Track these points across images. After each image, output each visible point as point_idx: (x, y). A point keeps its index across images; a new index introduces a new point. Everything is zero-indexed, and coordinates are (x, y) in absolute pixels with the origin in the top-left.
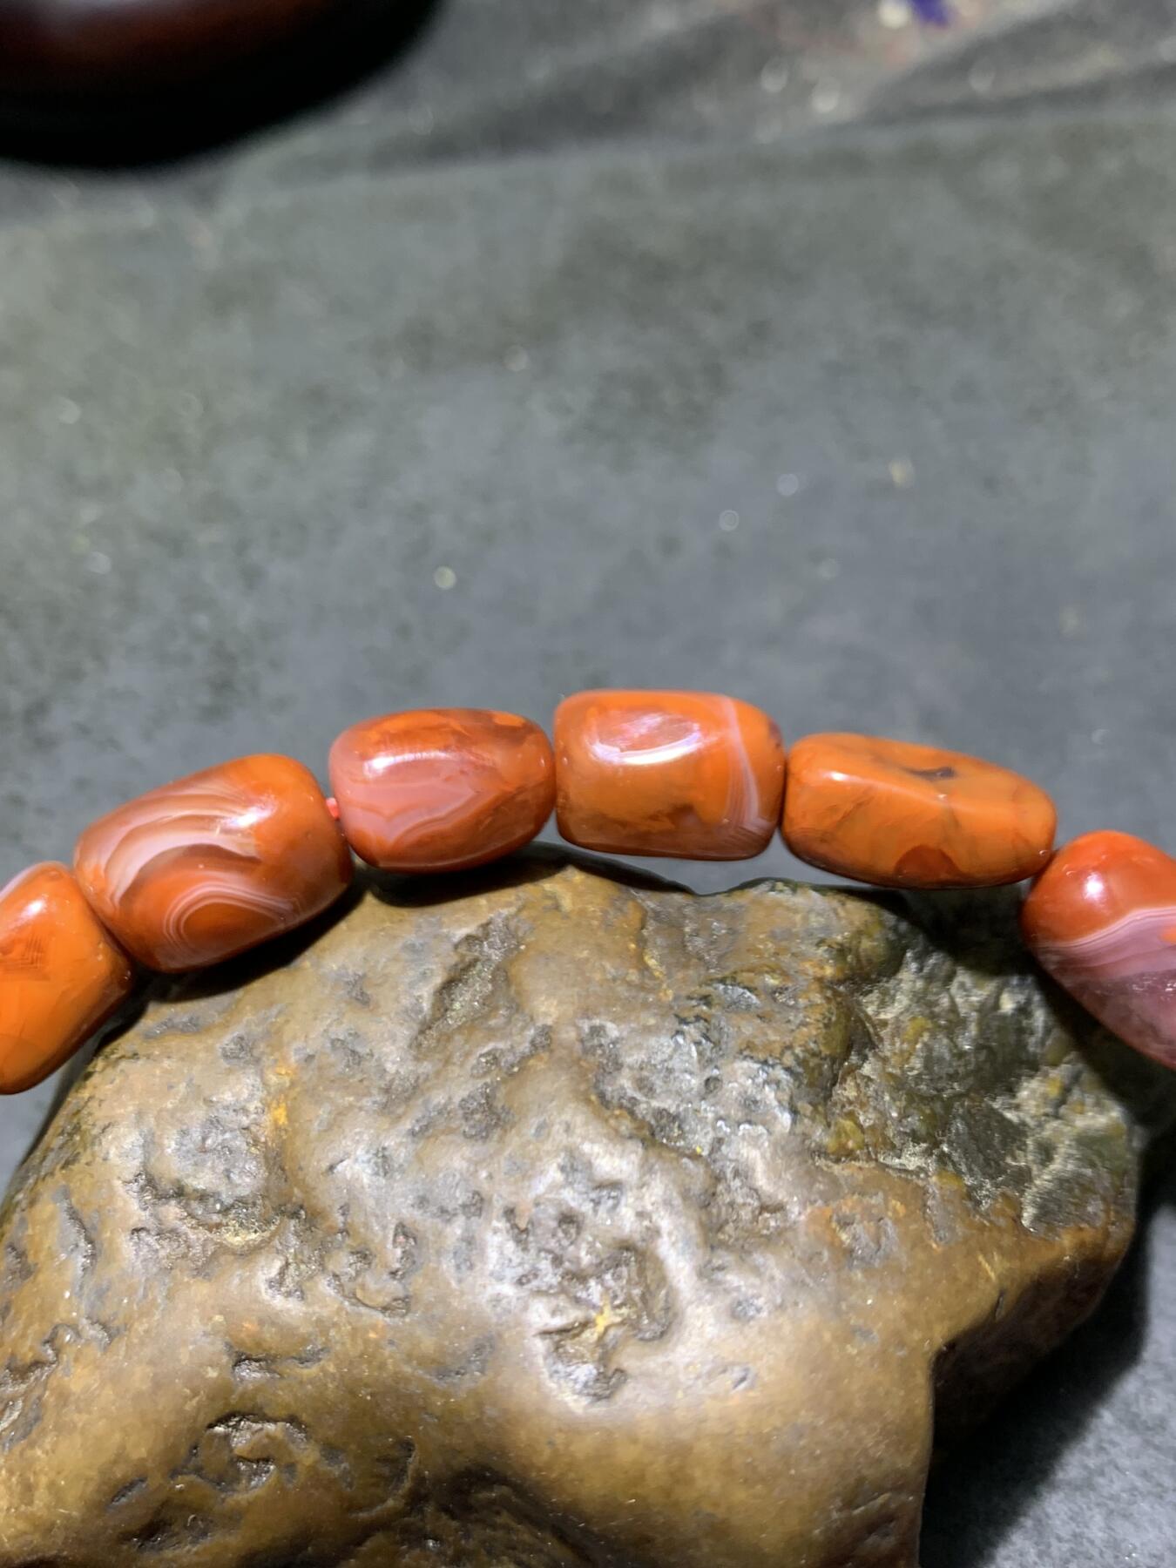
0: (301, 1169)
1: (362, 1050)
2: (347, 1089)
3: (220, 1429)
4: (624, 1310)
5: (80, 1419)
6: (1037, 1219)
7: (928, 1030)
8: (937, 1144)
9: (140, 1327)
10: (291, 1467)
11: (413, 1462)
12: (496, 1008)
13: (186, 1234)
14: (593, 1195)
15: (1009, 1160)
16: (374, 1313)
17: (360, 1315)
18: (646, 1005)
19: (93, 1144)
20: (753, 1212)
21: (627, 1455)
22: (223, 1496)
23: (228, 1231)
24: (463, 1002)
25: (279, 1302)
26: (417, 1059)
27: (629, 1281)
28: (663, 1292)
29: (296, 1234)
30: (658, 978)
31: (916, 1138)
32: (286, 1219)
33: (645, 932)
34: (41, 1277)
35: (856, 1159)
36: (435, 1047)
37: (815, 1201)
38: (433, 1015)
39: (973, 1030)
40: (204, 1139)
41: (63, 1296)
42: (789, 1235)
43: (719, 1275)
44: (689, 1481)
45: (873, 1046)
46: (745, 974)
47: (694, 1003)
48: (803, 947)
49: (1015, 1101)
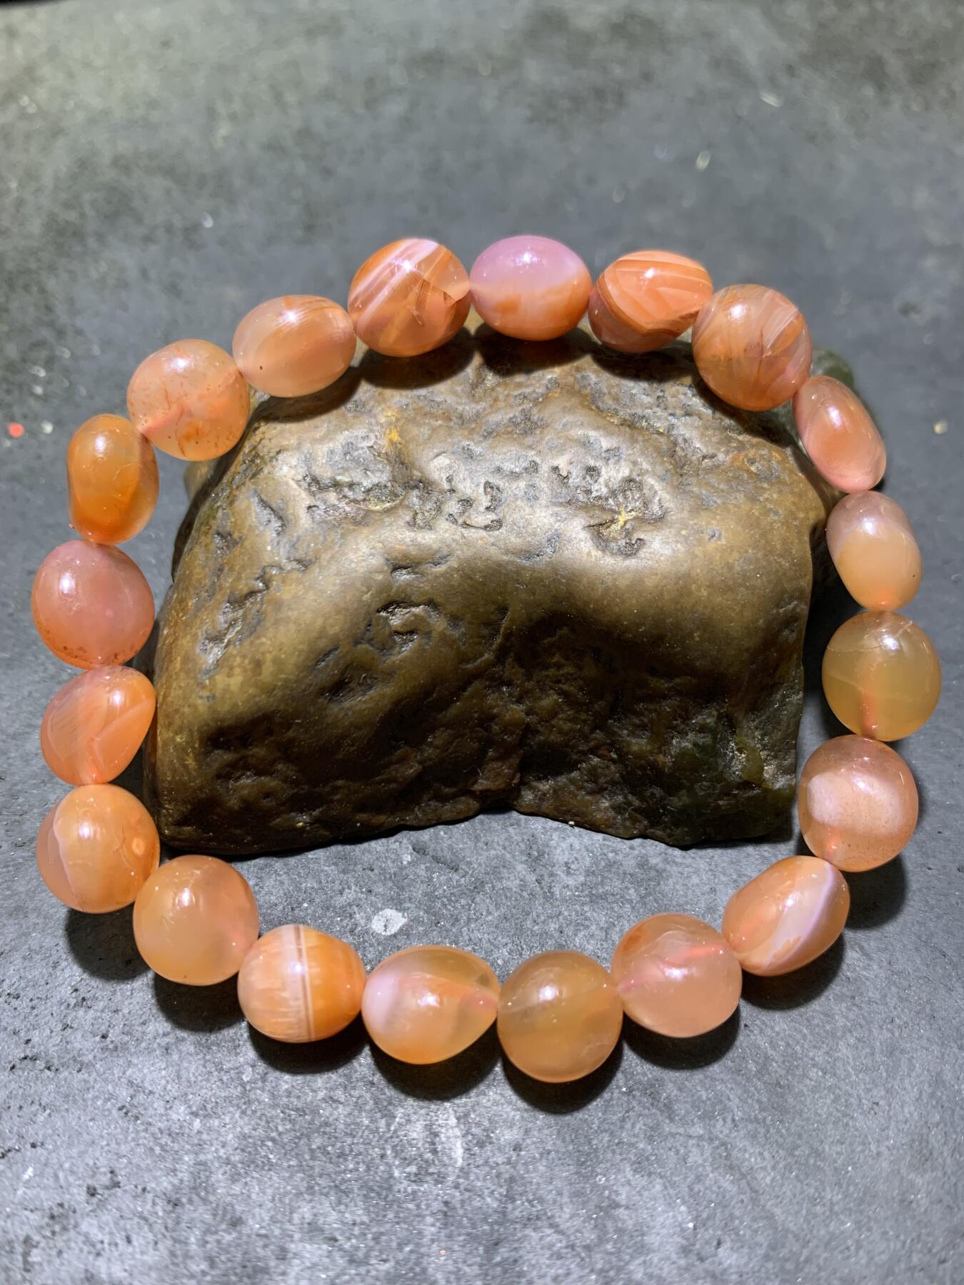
0: (416, 460)
1: (438, 399)
2: (436, 418)
3: (383, 614)
4: (634, 513)
5: (293, 614)
9: (325, 557)
10: (428, 634)
11: (505, 624)
13: (343, 507)
14: (604, 455)
16: (479, 531)
17: (470, 533)
19: (271, 461)
20: (698, 459)
21: (650, 583)
22: (384, 658)
23: (371, 503)
27: (633, 498)
28: (657, 498)
29: (420, 498)
32: (409, 491)
34: (247, 544)
36: (484, 396)
37: (732, 452)
38: (477, 381)
40: (345, 454)
41: (266, 550)
42: (722, 468)
43: (688, 488)
44: (690, 593)
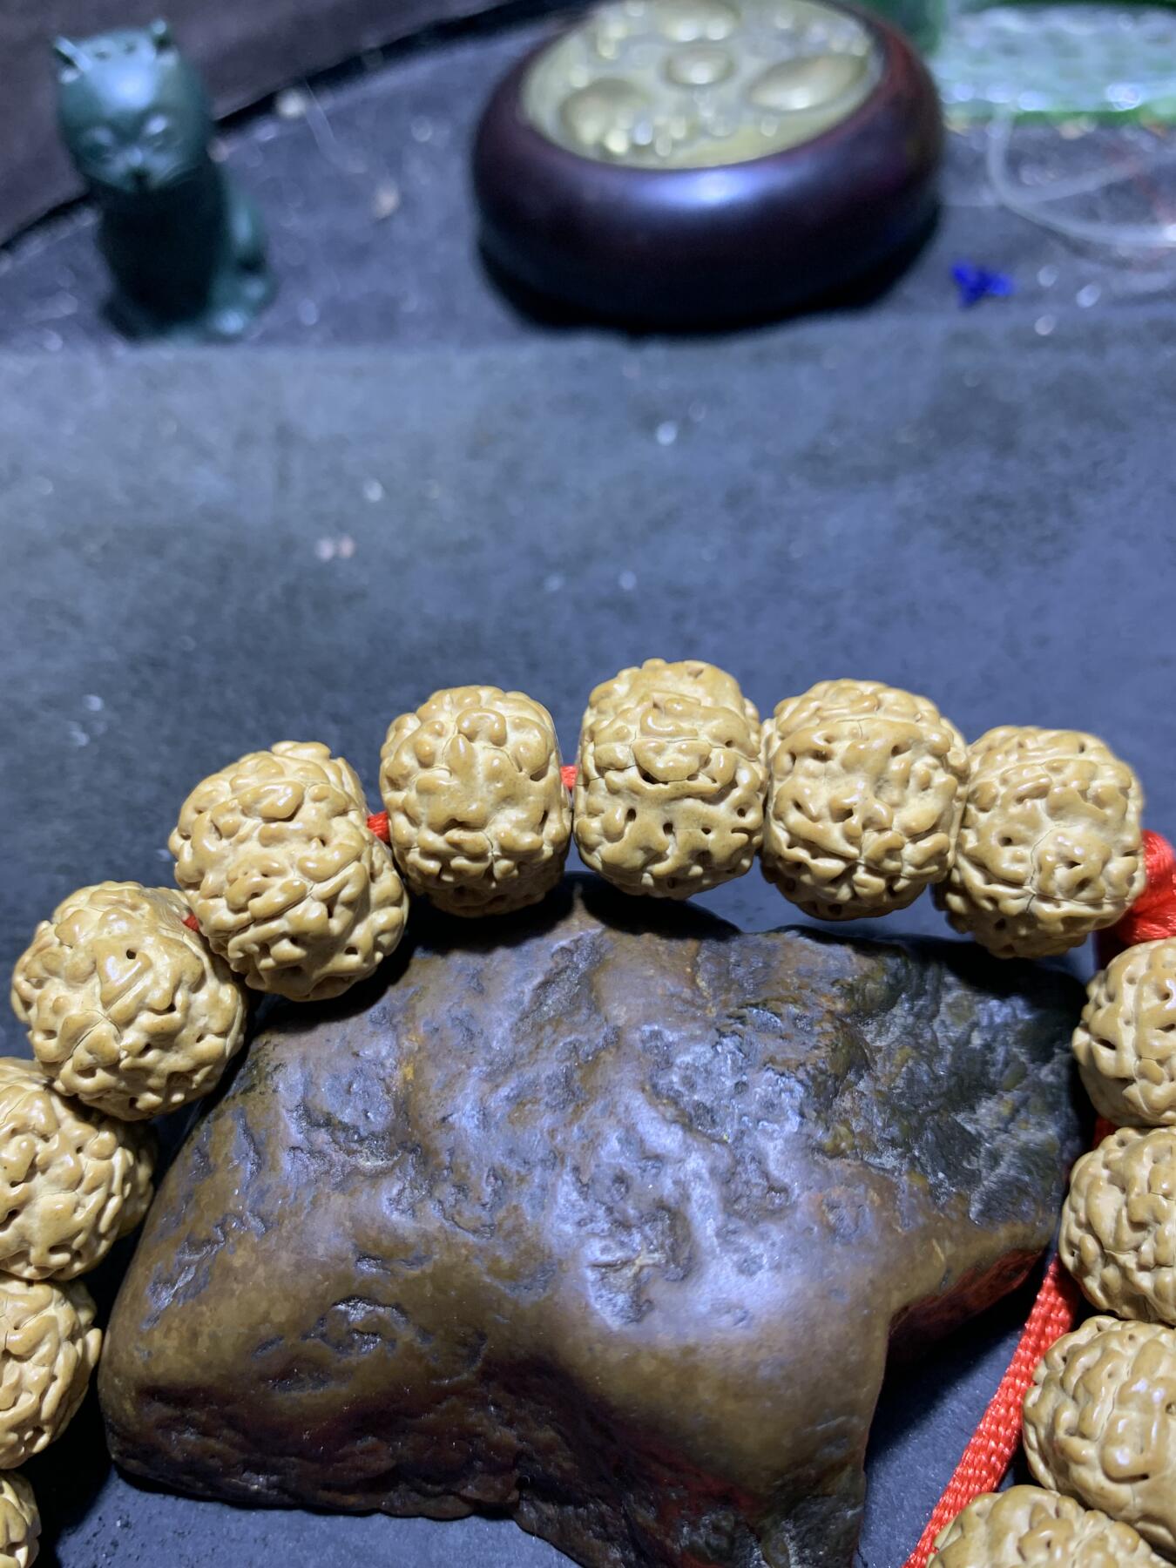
0: (421, 1116)
2: (460, 1058)
3: (342, 1307)
4: (656, 1255)
5: (237, 1287)
6: (981, 1213)
7: (913, 1058)
8: (910, 1149)
10: (392, 1342)
11: (484, 1350)
12: (579, 1008)
13: (331, 1156)
14: (642, 1164)
15: (965, 1164)
16: (467, 1234)
17: (456, 1234)
18: (694, 1018)
20: (763, 1190)
22: (339, 1356)
23: (362, 1157)
24: (554, 999)
25: (395, 1216)
26: (516, 1042)
27: (663, 1233)
28: (688, 1245)
29: (413, 1165)
30: (705, 998)
31: (893, 1143)
32: (406, 1154)
33: (699, 959)
34: (219, 1176)
35: (846, 1157)
36: (530, 1034)
37: (811, 1188)
38: (531, 1007)
39: (948, 1060)
41: (233, 1193)
42: (788, 1212)
44: (693, 1392)
45: (869, 1068)
46: (774, 1002)
47: (732, 1021)
48: (821, 985)
49: (975, 1117)
